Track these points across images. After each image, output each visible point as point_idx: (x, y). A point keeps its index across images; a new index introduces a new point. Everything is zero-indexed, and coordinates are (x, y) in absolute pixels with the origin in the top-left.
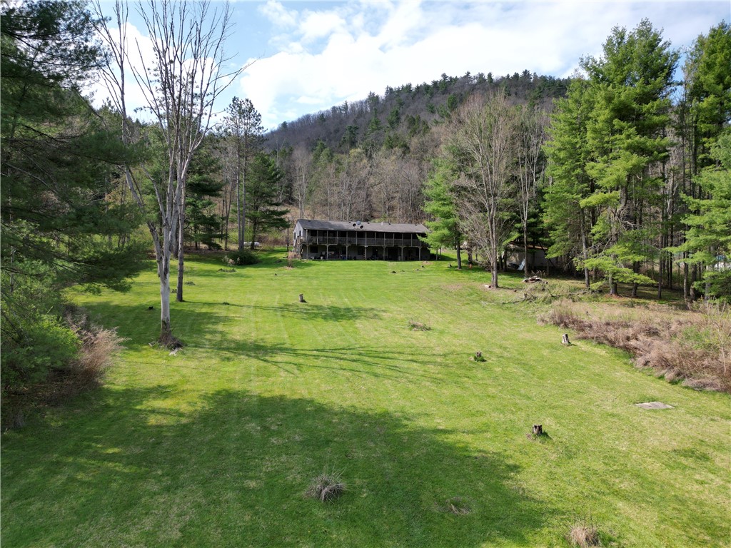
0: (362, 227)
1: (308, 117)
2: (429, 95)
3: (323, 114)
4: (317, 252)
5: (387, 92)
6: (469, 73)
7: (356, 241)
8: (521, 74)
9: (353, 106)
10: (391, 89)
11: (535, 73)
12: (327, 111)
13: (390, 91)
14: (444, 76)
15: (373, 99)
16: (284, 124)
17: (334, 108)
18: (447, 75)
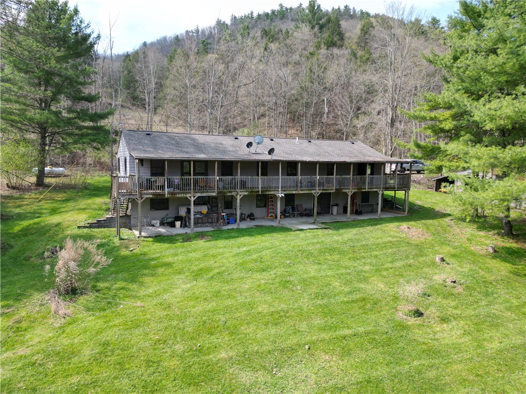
0: (271, 151)
1: (165, 39)
2: (269, 20)
3: (177, 36)
4: (167, 208)
5: (232, 20)
6: (301, 4)
7: (259, 182)
8: (342, 8)
9: (203, 32)
10: (235, 17)
11: (354, 8)
12: (182, 34)
13: (234, 19)
14: (281, 5)
15: (221, 25)
16: (145, 44)
17: (187, 32)
18: (284, 5)
